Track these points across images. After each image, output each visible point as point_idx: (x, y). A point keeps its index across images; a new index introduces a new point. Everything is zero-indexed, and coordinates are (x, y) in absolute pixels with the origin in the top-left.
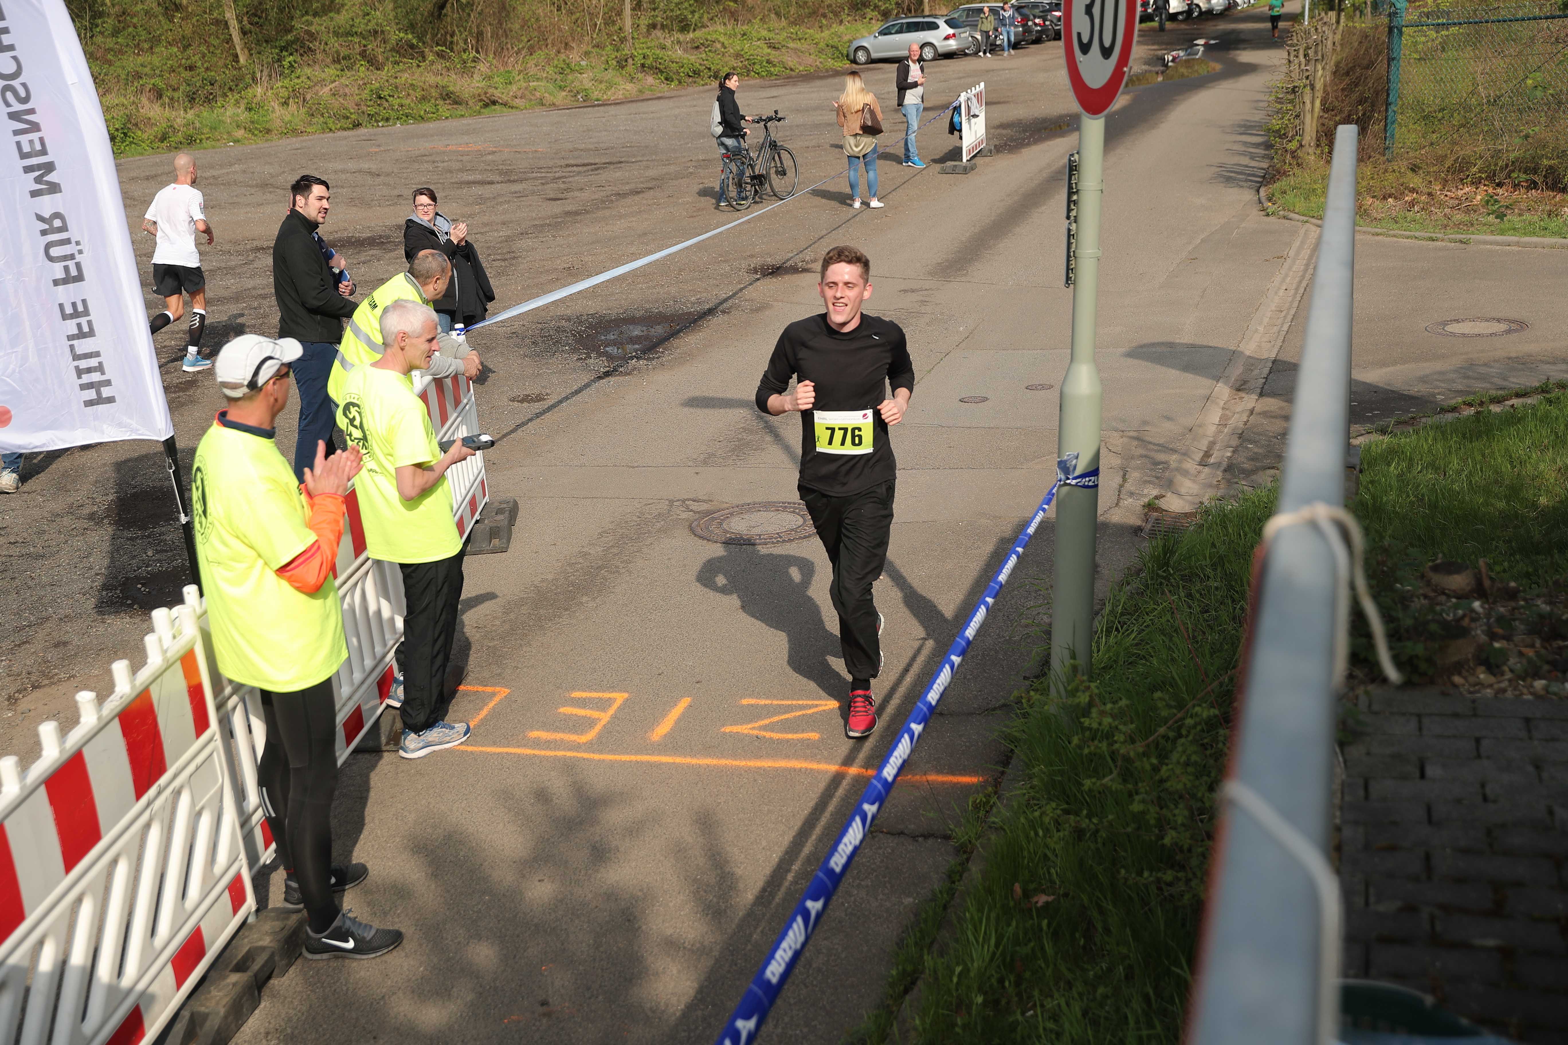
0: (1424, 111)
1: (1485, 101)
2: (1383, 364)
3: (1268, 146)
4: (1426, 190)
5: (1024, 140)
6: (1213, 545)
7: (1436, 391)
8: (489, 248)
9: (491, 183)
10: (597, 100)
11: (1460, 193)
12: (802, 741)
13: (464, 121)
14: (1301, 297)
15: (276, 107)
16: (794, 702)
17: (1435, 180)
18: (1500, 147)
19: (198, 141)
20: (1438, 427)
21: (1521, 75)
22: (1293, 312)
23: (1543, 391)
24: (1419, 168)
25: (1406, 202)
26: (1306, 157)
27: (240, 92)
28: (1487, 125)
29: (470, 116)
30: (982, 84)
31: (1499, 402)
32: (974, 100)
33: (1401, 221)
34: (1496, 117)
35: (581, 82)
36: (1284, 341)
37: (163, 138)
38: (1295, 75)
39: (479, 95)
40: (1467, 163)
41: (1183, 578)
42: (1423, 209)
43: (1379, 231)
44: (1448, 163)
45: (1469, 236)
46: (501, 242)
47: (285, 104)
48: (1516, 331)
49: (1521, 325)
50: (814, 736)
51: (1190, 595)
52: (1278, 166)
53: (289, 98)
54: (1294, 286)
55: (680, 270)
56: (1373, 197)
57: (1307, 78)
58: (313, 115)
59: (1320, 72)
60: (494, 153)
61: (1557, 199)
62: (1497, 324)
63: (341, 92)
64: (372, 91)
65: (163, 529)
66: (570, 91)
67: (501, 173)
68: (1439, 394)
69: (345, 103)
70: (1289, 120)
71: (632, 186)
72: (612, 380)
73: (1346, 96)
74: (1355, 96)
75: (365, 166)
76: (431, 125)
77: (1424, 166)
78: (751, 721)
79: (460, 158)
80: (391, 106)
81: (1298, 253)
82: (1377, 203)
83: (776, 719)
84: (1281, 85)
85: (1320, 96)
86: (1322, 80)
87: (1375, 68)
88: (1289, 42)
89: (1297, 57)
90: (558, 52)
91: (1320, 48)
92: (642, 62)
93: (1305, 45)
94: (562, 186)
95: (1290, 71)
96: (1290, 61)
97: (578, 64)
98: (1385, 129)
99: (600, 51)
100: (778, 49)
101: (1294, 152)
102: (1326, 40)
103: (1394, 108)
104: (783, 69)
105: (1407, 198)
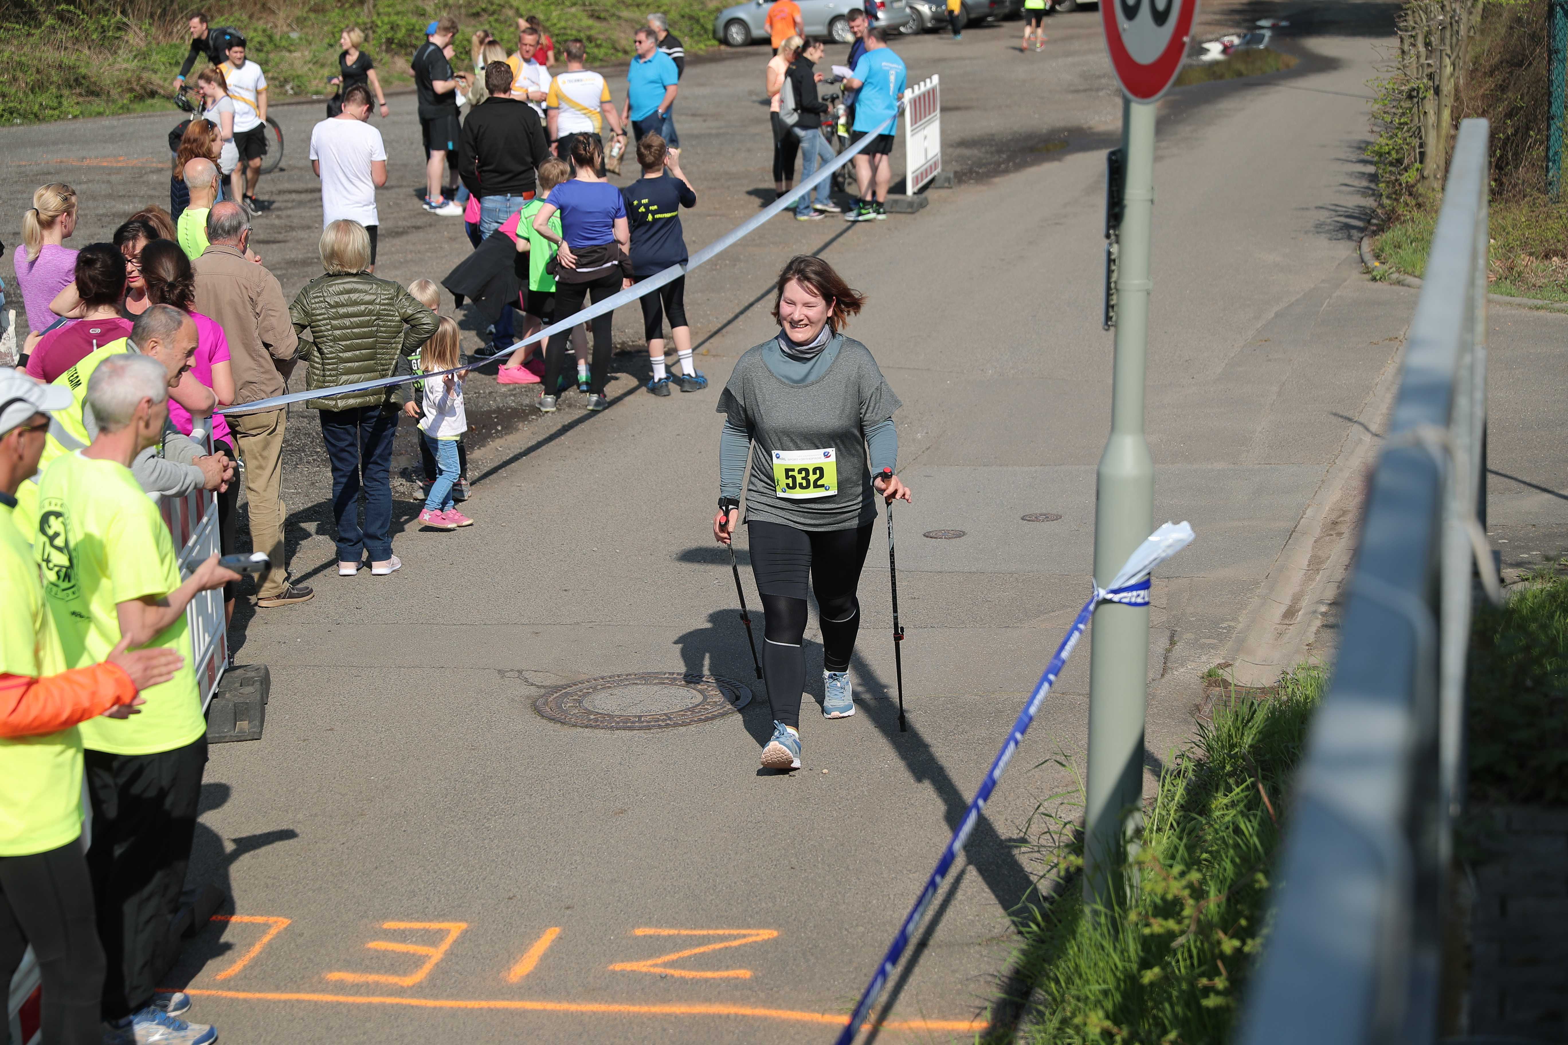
3: (1374, 178)
5: (999, 164)
10: (317, 93)
12: (727, 980)
13: (104, 122)
16: (711, 932)
26: (1431, 195)
30: (935, 78)
35: (292, 65)
38: (1412, 73)
39: (128, 82)
43: (1540, 303)
50: (745, 974)
52: (1389, 206)
56: (1530, 255)
57: (1430, 77)
59: (1449, 69)
70: (1404, 139)
73: (1489, 106)
74: (1501, 106)
76: (51, 128)
78: (650, 956)
82: (1536, 262)
83: (686, 953)
84: (1391, 86)
85: (1449, 105)
86: (1452, 80)
87: (1530, 64)
88: (1402, 24)
89: (1414, 45)
90: (251, 17)
91: (1448, 34)
92: (389, 35)
93: (1426, 28)
94: (277, 222)
95: (1404, 66)
96: (1403, 52)
97: (285, 36)
98: (1547, 156)
99: (321, 17)
100: (605, 19)
101: (1413, 186)
102: (1457, 22)
103: (1560, 124)
104: (612, 51)
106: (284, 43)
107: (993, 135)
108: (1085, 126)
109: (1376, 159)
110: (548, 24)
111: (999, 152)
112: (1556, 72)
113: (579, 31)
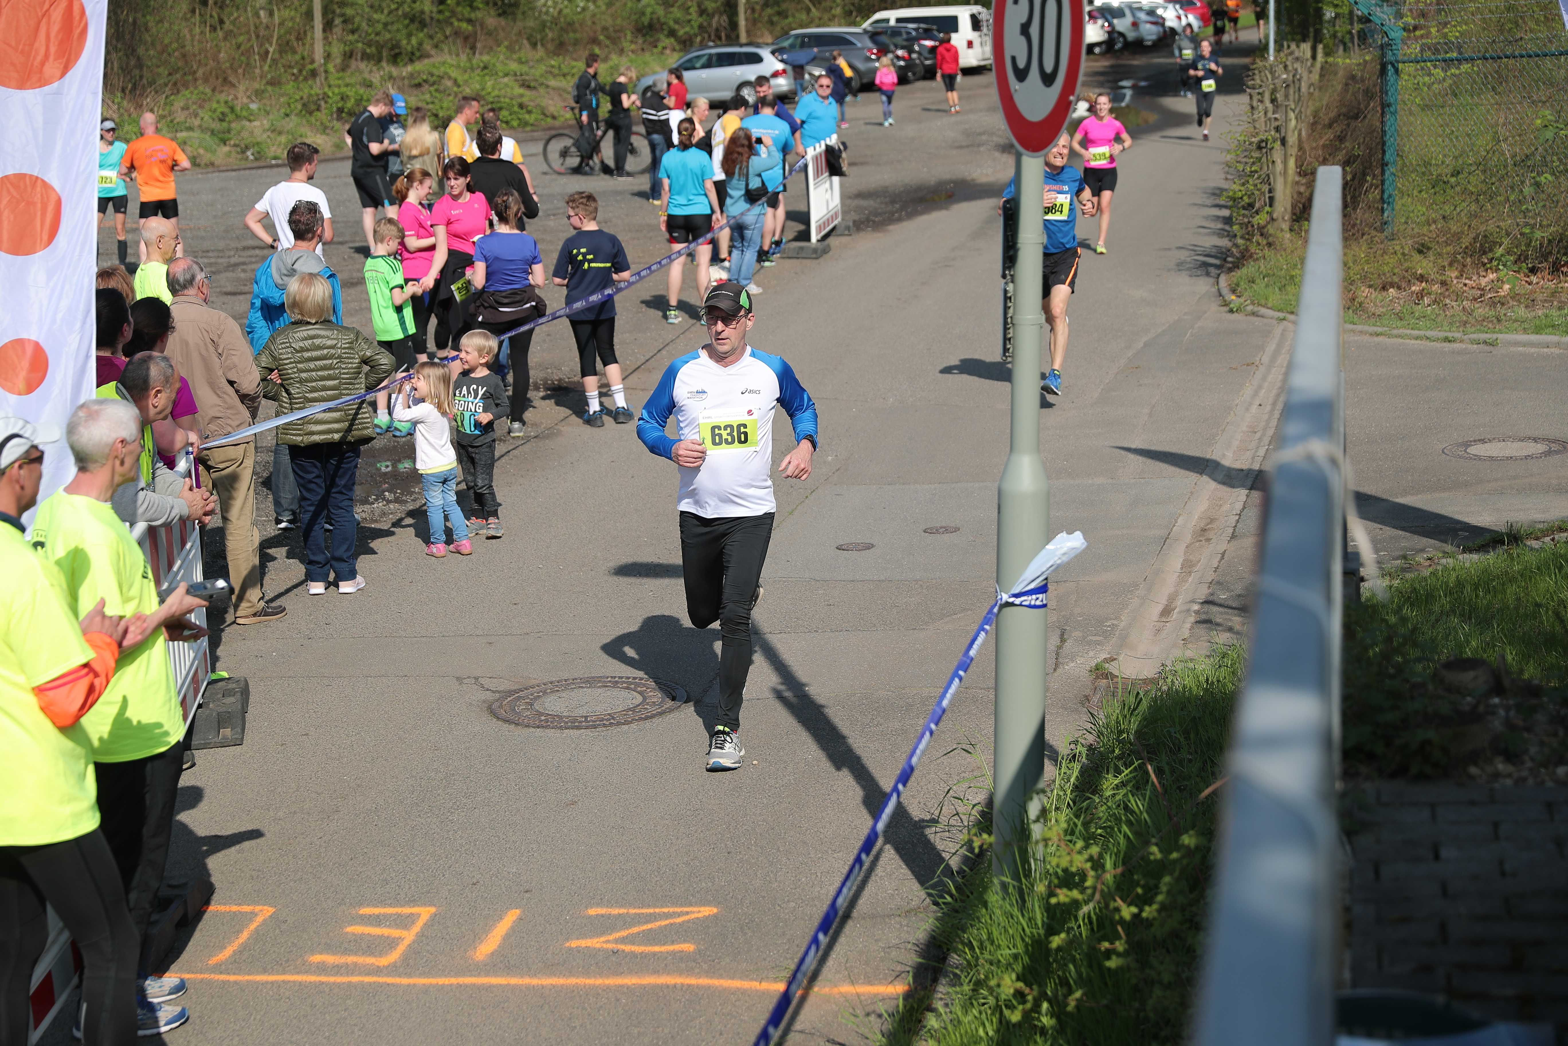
0: (1432, 175)
1: (1510, 161)
4: (1438, 278)
5: (893, 214)
11: (1483, 282)
12: (673, 953)
14: (1281, 415)
16: (657, 910)
17: (1451, 264)
18: (1533, 221)
22: (1270, 432)
24: (1429, 249)
25: (1413, 293)
26: (1280, 235)
28: (1514, 192)
31: (1539, 537)
33: (1407, 317)
34: (1527, 183)
35: (251, 132)
38: (1261, 126)
40: (1491, 241)
42: (1435, 301)
43: (1379, 330)
44: (1466, 243)
45: (1496, 336)
48: (1557, 452)
49: (1563, 445)
50: (688, 947)
52: (1243, 245)
54: (1270, 400)
56: (1370, 287)
57: (1277, 129)
59: (1293, 122)
62: (1533, 445)
66: (239, 146)
70: (1256, 185)
77: (1434, 245)
78: (603, 934)
81: (1274, 356)
82: (1375, 294)
83: (635, 930)
84: (1242, 138)
85: (1294, 154)
86: (1296, 133)
87: (1365, 117)
88: (1250, 83)
89: (1261, 101)
90: (214, 90)
91: (1291, 91)
92: (340, 105)
93: (1272, 86)
94: (242, 275)
95: (1254, 121)
96: (1252, 108)
97: (246, 107)
98: (1382, 198)
99: (277, 89)
100: (535, 88)
101: (1264, 227)
102: (1299, 80)
103: (1393, 170)
104: (542, 117)
105: (1413, 288)
106: (244, 113)
107: (887, 187)
108: (969, 178)
109: (1231, 203)
110: (483, 93)
111: (893, 202)
112: (1389, 123)
113: (511, 99)
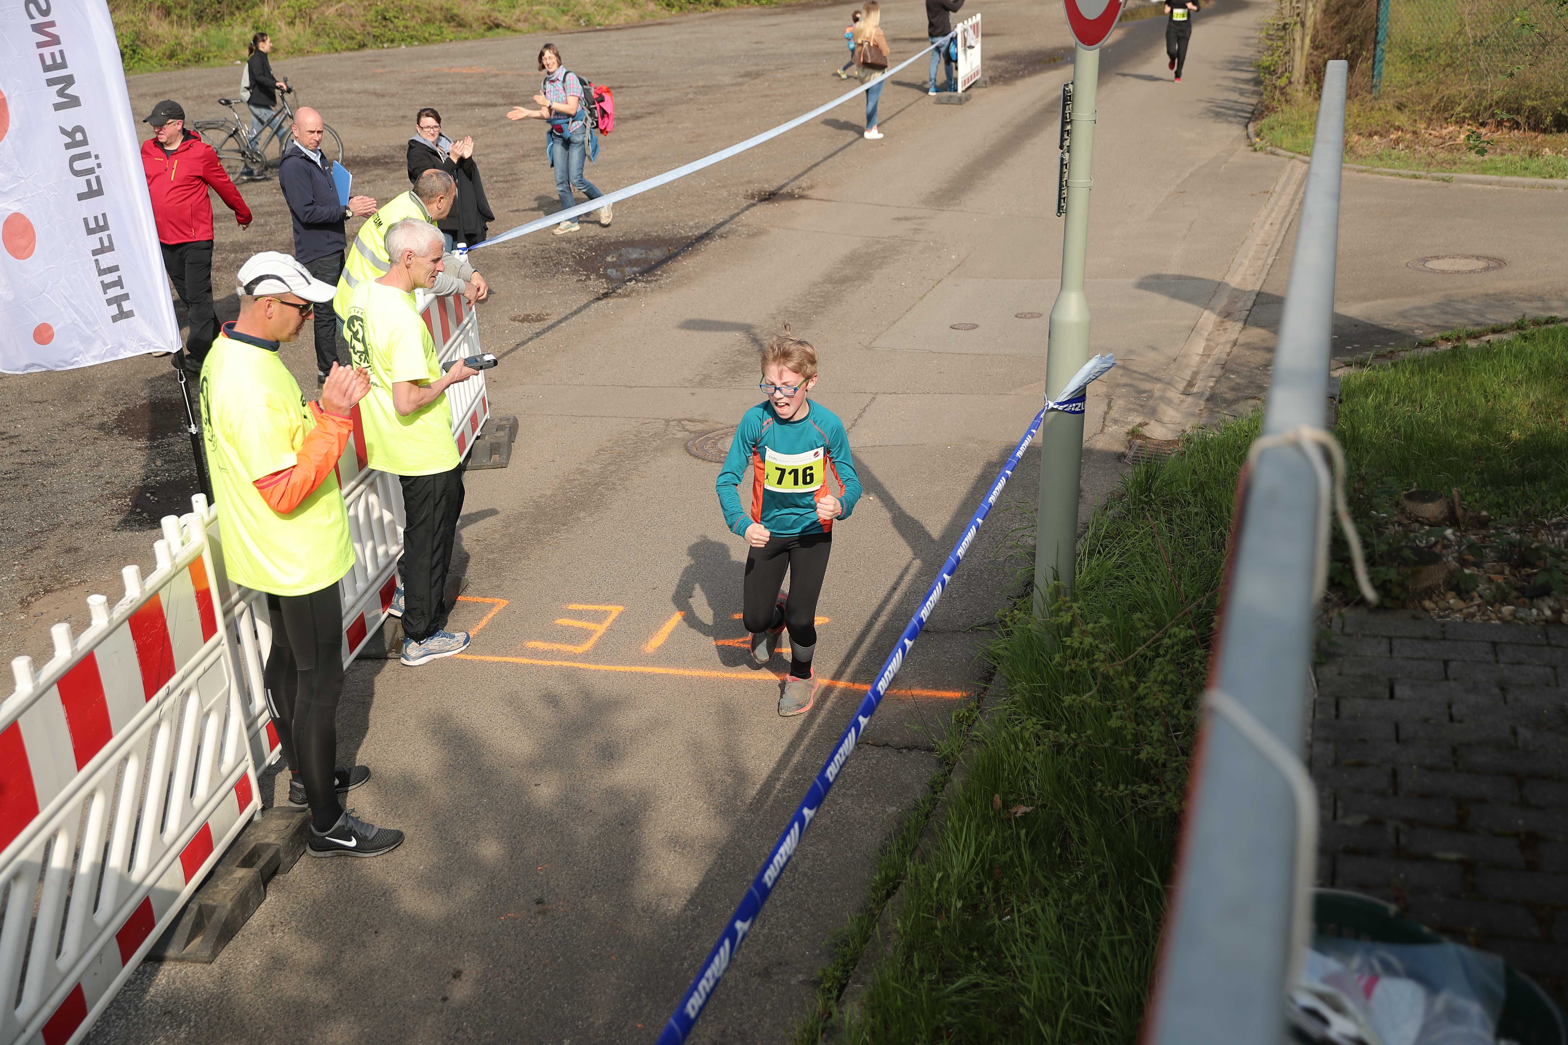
0: (1411, 50)
1: (1471, 41)
2: (1364, 298)
3: (1258, 82)
4: (1411, 129)
5: (1018, 71)
6: (1194, 472)
7: (1415, 326)
8: (491, 169)
9: (494, 105)
10: (599, 25)
11: (1444, 132)
13: (468, 44)
14: (1287, 232)
15: (283, 26)
17: (1420, 119)
18: (1485, 88)
19: (206, 59)
20: (1415, 361)
21: (1508, 16)
22: (1277, 246)
23: (1519, 328)
24: (1405, 106)
25: (1391, 140)
26: (1295, 94)
27: (247, 11)
28: (1473, 65)
29: (475, 38)
30: (979, 16)
31: (1475, 338)
32: (971, 32)
33: (1386, 158)
34: (1482, 58)
35: (584, 7)
36: (1268, 274)
37: (172, 55)
38: (1286, 12)
39: (483, 18)
40: (1452, 102)
41: (1164, 503)
42: (1407, 147)
43: (1364, 168)
44: (1433, 102)
45: (1451, 175)
46: (503, 164)
47: (292, 23)
48: (1494, 268)
49: (1499, 263)
51: (1170, 521)
52: (1267, 102)
53: (295, 18)
54: (1280, 220)
55: (679, 195)
56: (1360, 134)
57: (1298, 15)
58: (319, 35)
59: (1311, 10)
60: (496, 76)
61: (1539, 139)
62: (1476, 261)
63: (347, 13)
64: (377, 12)
65: (171, 440)
66: (573, 16)
67: (504, 95)
68: (1417, 328)
69: (351, 24)
70: (1279, 57)
71: (632, 111)
72: (611, 302)
73: (1335, 34)
74: (1344, 35)
75: (371, 86)
76: (436, 47)
77: (1409, 104)
79: (463, 80)
80: (396, 28)
81: (1284, 188)
82: (1363, 140)
84: (1271, 22)
85: (1310, 33)
86: (1312, 17)
98: (1373, 68)
101: (1283, 88)
103: (1383, 46)
105: (1392, 136)
107: (1016, 52)
109: (1258, 69)
111: (1021, 63)
